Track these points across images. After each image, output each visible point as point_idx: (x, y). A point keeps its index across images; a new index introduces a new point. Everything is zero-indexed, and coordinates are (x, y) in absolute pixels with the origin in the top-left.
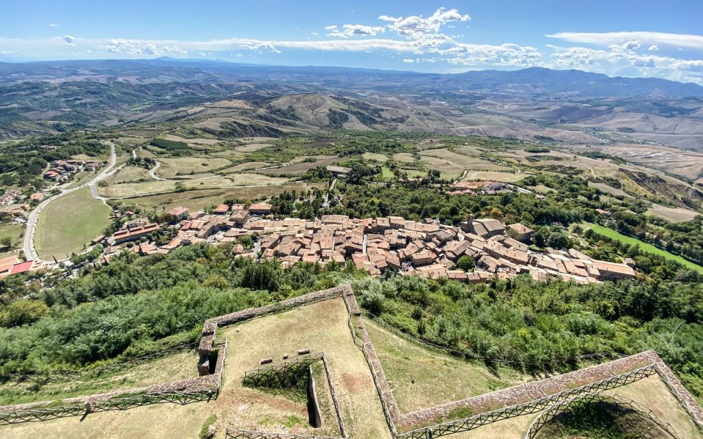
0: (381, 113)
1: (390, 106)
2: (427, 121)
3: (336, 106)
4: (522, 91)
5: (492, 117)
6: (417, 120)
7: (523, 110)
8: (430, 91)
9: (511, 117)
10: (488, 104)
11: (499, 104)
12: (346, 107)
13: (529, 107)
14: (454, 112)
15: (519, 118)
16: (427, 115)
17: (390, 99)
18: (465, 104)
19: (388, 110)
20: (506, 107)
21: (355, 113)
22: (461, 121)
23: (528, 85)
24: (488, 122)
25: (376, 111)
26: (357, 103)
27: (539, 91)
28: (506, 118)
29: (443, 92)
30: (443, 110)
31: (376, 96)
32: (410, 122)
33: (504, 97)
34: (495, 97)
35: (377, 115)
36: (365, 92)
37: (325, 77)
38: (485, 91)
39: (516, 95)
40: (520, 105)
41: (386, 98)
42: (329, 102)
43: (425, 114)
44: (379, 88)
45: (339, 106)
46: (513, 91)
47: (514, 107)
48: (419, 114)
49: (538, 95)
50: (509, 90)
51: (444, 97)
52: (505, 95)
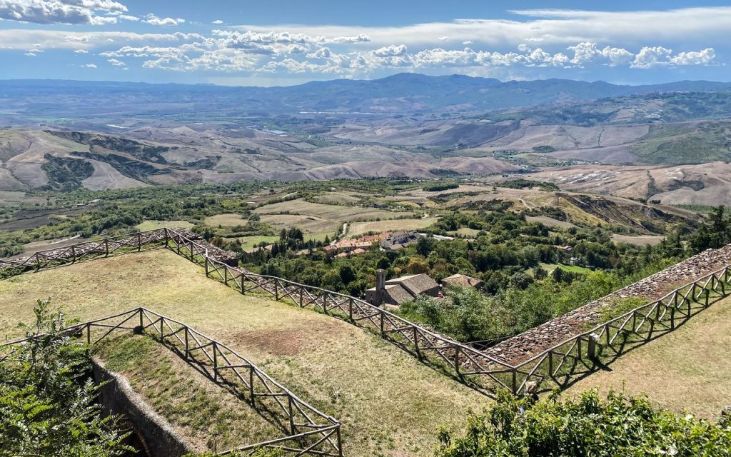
0: (163, 155)
1: (180, 141)
2: (255, 163)
3: (60, 147)
4: (395, 108)
5: (361, 149)
6: (237, 162)
7: (403, 135)
8: (250, 115)
9: (390, 146)
10: (350, 130)
11: (368, 129)
12: (85, 148)
13: (410, 131)
14: (300, 146)
15: (400, 147)
16: (254, 152)
17: (176, 130)
18: (314, 132)
19: (176, 148)
20: (379, 132)
21: (100, 158)
22: (314, 159)
23: (401, 99)
24: (357, 156)
25: (153, 152)
26: (109, 140)
27: (418, 106)
28: (381, 149)
29: (273, 116)
30: (280, 144)
31: (149, 128)
32: (224, 166)
33: (371, 118)
34: (359, 120)
35: (154, 159)
36: (123, 122)
37: (29, 99)
38: (340, 111)
39: (388, 115)
40: (397, 128)
41: (169, 130)
42: (42, 142)
43: (249, 151)
44: (151, 113)
45: (64, 148)
46: (382, 108)
47: (390, 132)
48: (238, 151)
49: (418, 113)
50: (376, 107)
51: (277, 124)
52: (372, 116)
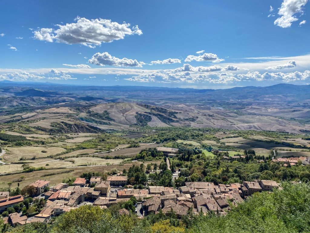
0: (176, 115)
1: (182, 110)
2: (212, 120)
3: (141, 110)
4: (277, 99)
5: (261, 117)
6: (205, 120)
7: (283, 112)
8: (208, 101)
9: (276, 117)
10: (255, 109)
11: (264, 108)
12: (149, 111)
13: (286, 110)
14: (231, 114)
15: (281, 118)
16: (211, 116)
17: (180, 106)
18: (237, 109)
19: (181, 113)
20: (269, 110)
21: (154, 115)
22: (238, 120)
23: (280, 95)
24: (259, 121)
25: (172, 114)
26: (157, 108)
27: (289, 99)
28: (271, 118)
29: (218, 101)
30: (222, 113)
31: (169, 104)
32: (199, 121)
33: (265, 104)
34: (259, 104)
35: (172, 116)
36: (160, 102)
37: (129, 92)
38: (249, 100)
39: (273, 102)
40: (279, 109)
41: (177, 105)
42: (135, 108)
43: (209, 116)
44: (170, 99)
45: (142, 110)
46: (270, 99)
47: (275, 110)
48: (205, 115)
49: (290, 102)
50: (267, 99)
51: (220, 104)
52: (265, 103)
